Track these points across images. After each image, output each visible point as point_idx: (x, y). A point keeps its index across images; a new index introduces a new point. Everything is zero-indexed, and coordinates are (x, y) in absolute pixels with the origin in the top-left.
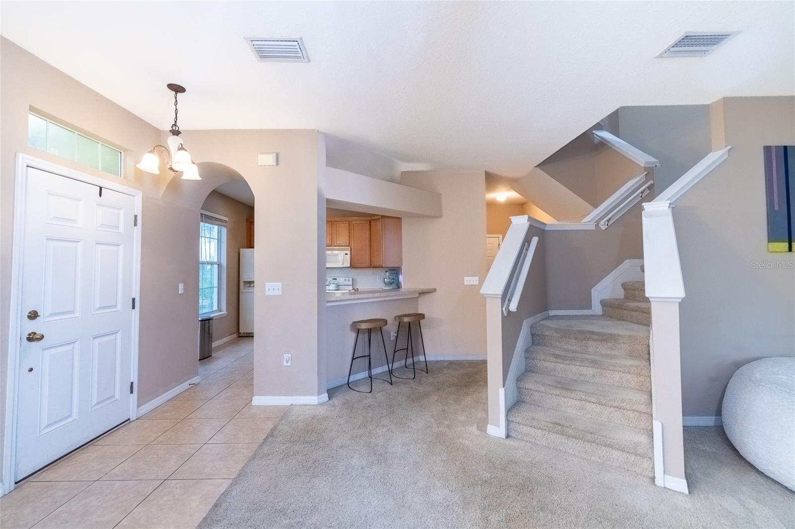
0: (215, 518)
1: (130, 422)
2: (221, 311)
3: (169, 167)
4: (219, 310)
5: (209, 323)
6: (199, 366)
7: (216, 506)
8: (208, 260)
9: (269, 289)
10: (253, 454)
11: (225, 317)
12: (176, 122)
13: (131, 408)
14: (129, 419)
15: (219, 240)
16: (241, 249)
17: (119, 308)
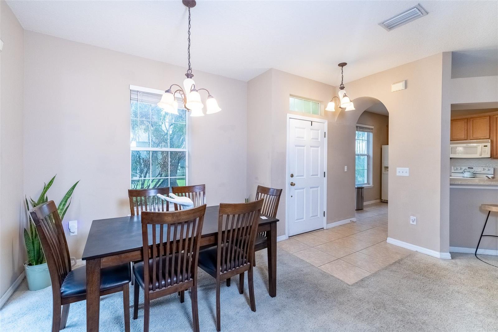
0: (361, 285)
1: (324, 230)
2: (369, 184)
3: (339, 107)
4: (368, 183)
5: (362, 190)
6: (356, 213)
7: (362, 280)
8: (361, 153)
9: (399, 172)
10: (385, 267)
11: (372, 188)
12: (342, 82)
13: (323, 223)
14: (323, 228)
15: (368, 141)
16: (383, 146)
17: (319, 176)
